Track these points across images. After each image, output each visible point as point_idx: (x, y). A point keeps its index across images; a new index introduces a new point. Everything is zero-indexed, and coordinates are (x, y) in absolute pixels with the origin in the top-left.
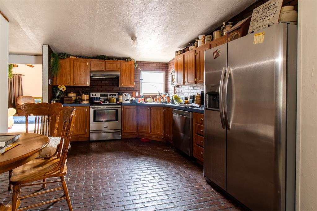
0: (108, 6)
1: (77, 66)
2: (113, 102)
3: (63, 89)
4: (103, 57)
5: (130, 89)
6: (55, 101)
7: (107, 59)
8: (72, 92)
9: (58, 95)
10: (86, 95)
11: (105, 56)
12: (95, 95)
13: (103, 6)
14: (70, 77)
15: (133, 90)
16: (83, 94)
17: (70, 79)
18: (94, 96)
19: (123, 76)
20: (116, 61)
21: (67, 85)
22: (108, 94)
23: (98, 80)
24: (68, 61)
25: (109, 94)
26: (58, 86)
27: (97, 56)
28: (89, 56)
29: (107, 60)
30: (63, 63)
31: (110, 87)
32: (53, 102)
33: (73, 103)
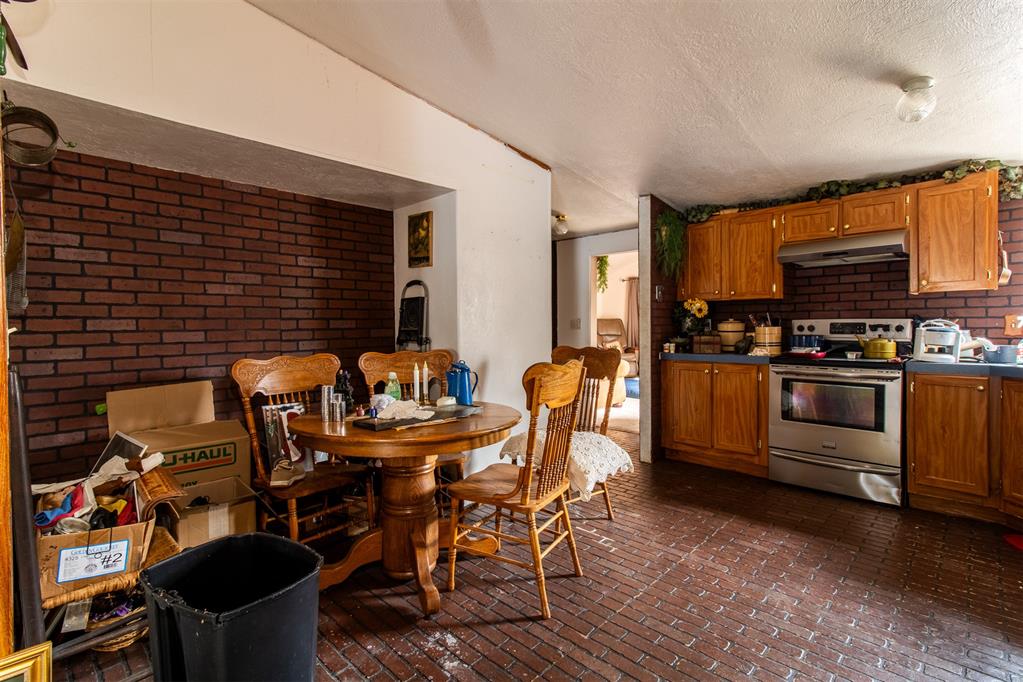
0: (715, 35)
1: (740, 240)
2: (879, 355)
3: (700, 310)
4: (833, 188)
5: (990, 302)
6: (673, 345)
7: (849, 193)
8: (731, 320)
9: (688, 329)
10: (767, 329)
11: (838, 184)
12: (811, 328)
13: (699, 43)
14: (718, 275)
15: (1010, 305)
16: (759, 325)
17: (718, 280)
18: (806, 332)
19: (928, 248)
20: (892, 190)
21: (711, 297)
22: (864, 324)
23: (824, 276)
24: (713, 227)
25: (869, 322)
26: (685, 304)
27: (810, 189)
28: (782, 197)
29: (849, 197)
30: (700, 235)
31: (876, 295)
32: (669, 348)
33: (723, 352)
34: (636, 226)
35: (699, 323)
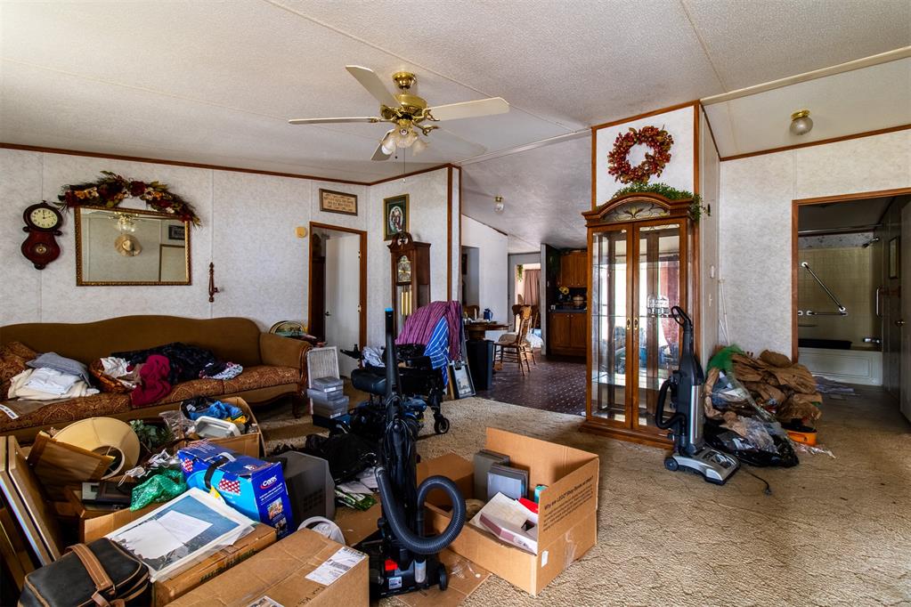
3: (566, 292)
8: (578, 296)
9: (561, 299)
17: (573, 279)
21: (570, 286)
24: (570, 257)
26: (560, 289)
30: (565, 260)
32: (553, 307)
33: (575, 309)
34: (540, 252)
35: (566, 297)
